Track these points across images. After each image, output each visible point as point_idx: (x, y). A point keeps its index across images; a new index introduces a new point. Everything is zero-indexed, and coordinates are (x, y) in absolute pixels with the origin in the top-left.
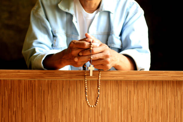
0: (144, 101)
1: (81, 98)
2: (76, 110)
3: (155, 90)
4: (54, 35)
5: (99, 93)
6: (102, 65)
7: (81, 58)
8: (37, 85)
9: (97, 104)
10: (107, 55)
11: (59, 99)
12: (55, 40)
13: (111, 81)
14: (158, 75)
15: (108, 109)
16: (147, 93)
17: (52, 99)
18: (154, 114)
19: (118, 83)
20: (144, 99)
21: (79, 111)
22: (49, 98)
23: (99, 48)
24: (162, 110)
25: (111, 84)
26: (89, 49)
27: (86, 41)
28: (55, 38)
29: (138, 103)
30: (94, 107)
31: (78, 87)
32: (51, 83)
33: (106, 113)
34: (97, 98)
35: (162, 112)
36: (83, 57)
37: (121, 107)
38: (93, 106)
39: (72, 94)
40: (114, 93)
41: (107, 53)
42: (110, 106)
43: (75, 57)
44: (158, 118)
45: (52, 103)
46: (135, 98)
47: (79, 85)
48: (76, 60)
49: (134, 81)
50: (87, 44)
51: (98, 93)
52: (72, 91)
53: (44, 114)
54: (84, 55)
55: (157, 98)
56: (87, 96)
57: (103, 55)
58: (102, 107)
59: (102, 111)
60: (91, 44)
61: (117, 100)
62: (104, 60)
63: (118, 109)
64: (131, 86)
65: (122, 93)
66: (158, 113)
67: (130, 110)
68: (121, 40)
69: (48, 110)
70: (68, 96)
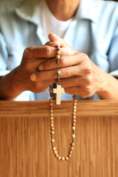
5: (74, 136)
6: (78, 87)
7: (41, 74)
9: (70, 155)
10: (86, 68)
11: (10, 148)
12: (11, 61)
13: (94, 117)
15: (91, 163)
19: (105, 121)
21: (42, 167)
23: (72, 57)
26: (54, 58)
27: (51, 45)
30: (66, 159)
34: (71, 145)
36: (46, 73)
37: (112, 159)
38: (64, 159)
39: (31, 140)
40: (99, 137)
41: (86, 66)
42: (93, 158)
43: (32, 73)
47: (42, 125)
48: (33, 78)
50: (51, 49)
51: (72, 136)
54: (47, 69)
56: (53, 141)
57: (80, 70)
58: (81, 159)
59: (80, 167)
60: (57, 50)
61: (104, 148)
62: (81, 78)
63: (106, 164)
65: (113, 136)
68: (108, 60)
70: (25, 143)
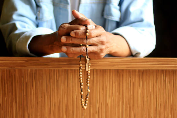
0: (151, 95)
1: (73, 92)
2: (67, 106)
3: (164, 81)
4: (38, 4)
8: (17, 75)
11: (46, 93)
12: (39, 11)
13: (110, 70)
14: (169, 63)
15: (107, 105)
16: (155, 84)
17: (36, 94)
18: (162, 111)
19: (119, 73)
20: (151, 93)
21: (70, 108)
22: (33, 92)
24: (172, 106)
25: (110, 74)
28: (39, 9)
29: (143, 98)
31: (69, 78)
32: (35, 73)
33: (104, 110)
35: (172, 109)
37: (123, 102)
39: (62, 87)
40: (114, 85)
42: (109, 101)
44: (167, 115)
45: (37, 98)
46: (140, 91)
49: (139, 71)
52: (62, 83)
53: (28, 112)
55: (167, 91)
59: (98, 108)
61: (117, 94)
63: (119, 105)
64: (135, 77)
65: (124, 84)
66: (167, 109)
67: (133, 106)
68: (120, 10)
69: (32, 107)
70: (57, 90)
